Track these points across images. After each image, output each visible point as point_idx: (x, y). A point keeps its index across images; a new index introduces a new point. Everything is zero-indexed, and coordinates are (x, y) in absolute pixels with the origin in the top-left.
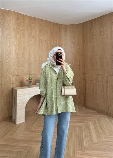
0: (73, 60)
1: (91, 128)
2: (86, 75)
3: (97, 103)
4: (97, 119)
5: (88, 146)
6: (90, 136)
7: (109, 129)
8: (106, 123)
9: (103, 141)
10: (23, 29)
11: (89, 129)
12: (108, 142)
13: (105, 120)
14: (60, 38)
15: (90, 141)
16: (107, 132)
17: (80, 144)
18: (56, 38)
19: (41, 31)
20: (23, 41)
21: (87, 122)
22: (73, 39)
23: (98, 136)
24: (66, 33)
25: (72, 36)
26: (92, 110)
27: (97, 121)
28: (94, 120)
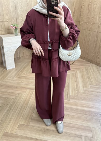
1: (79, 77)
3: (87, 53)
4: (85, 68)
5: (74, 95)
6: (77, 85)
7: (96, 79)
8: (93, 72)
9: (89, 91)
11: (76, 78)
12: (94, 92)
13: (93, 69)
15: (76, 90)
16: (94, 82)
17: (66, 93)
21: (75, 71)
23: (85, 85)
27: (85, 70)
28: (82, 69)
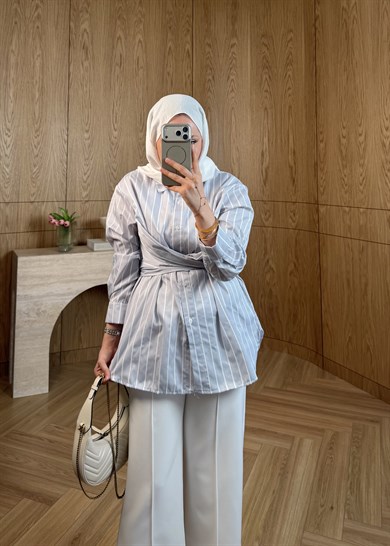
0: (266, 140)
2: (322, 209)
3: (368, 348)
10: (39, 17)
14: (208, 49)
18: (188, 47)
19: (118, 22)
20: (38, 64)
22: (265, 49)
24: (233, 24)
25: (263, 36)
26: (350, 382)
